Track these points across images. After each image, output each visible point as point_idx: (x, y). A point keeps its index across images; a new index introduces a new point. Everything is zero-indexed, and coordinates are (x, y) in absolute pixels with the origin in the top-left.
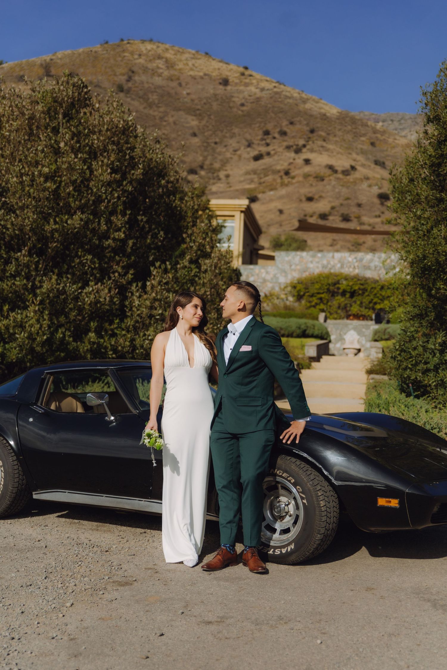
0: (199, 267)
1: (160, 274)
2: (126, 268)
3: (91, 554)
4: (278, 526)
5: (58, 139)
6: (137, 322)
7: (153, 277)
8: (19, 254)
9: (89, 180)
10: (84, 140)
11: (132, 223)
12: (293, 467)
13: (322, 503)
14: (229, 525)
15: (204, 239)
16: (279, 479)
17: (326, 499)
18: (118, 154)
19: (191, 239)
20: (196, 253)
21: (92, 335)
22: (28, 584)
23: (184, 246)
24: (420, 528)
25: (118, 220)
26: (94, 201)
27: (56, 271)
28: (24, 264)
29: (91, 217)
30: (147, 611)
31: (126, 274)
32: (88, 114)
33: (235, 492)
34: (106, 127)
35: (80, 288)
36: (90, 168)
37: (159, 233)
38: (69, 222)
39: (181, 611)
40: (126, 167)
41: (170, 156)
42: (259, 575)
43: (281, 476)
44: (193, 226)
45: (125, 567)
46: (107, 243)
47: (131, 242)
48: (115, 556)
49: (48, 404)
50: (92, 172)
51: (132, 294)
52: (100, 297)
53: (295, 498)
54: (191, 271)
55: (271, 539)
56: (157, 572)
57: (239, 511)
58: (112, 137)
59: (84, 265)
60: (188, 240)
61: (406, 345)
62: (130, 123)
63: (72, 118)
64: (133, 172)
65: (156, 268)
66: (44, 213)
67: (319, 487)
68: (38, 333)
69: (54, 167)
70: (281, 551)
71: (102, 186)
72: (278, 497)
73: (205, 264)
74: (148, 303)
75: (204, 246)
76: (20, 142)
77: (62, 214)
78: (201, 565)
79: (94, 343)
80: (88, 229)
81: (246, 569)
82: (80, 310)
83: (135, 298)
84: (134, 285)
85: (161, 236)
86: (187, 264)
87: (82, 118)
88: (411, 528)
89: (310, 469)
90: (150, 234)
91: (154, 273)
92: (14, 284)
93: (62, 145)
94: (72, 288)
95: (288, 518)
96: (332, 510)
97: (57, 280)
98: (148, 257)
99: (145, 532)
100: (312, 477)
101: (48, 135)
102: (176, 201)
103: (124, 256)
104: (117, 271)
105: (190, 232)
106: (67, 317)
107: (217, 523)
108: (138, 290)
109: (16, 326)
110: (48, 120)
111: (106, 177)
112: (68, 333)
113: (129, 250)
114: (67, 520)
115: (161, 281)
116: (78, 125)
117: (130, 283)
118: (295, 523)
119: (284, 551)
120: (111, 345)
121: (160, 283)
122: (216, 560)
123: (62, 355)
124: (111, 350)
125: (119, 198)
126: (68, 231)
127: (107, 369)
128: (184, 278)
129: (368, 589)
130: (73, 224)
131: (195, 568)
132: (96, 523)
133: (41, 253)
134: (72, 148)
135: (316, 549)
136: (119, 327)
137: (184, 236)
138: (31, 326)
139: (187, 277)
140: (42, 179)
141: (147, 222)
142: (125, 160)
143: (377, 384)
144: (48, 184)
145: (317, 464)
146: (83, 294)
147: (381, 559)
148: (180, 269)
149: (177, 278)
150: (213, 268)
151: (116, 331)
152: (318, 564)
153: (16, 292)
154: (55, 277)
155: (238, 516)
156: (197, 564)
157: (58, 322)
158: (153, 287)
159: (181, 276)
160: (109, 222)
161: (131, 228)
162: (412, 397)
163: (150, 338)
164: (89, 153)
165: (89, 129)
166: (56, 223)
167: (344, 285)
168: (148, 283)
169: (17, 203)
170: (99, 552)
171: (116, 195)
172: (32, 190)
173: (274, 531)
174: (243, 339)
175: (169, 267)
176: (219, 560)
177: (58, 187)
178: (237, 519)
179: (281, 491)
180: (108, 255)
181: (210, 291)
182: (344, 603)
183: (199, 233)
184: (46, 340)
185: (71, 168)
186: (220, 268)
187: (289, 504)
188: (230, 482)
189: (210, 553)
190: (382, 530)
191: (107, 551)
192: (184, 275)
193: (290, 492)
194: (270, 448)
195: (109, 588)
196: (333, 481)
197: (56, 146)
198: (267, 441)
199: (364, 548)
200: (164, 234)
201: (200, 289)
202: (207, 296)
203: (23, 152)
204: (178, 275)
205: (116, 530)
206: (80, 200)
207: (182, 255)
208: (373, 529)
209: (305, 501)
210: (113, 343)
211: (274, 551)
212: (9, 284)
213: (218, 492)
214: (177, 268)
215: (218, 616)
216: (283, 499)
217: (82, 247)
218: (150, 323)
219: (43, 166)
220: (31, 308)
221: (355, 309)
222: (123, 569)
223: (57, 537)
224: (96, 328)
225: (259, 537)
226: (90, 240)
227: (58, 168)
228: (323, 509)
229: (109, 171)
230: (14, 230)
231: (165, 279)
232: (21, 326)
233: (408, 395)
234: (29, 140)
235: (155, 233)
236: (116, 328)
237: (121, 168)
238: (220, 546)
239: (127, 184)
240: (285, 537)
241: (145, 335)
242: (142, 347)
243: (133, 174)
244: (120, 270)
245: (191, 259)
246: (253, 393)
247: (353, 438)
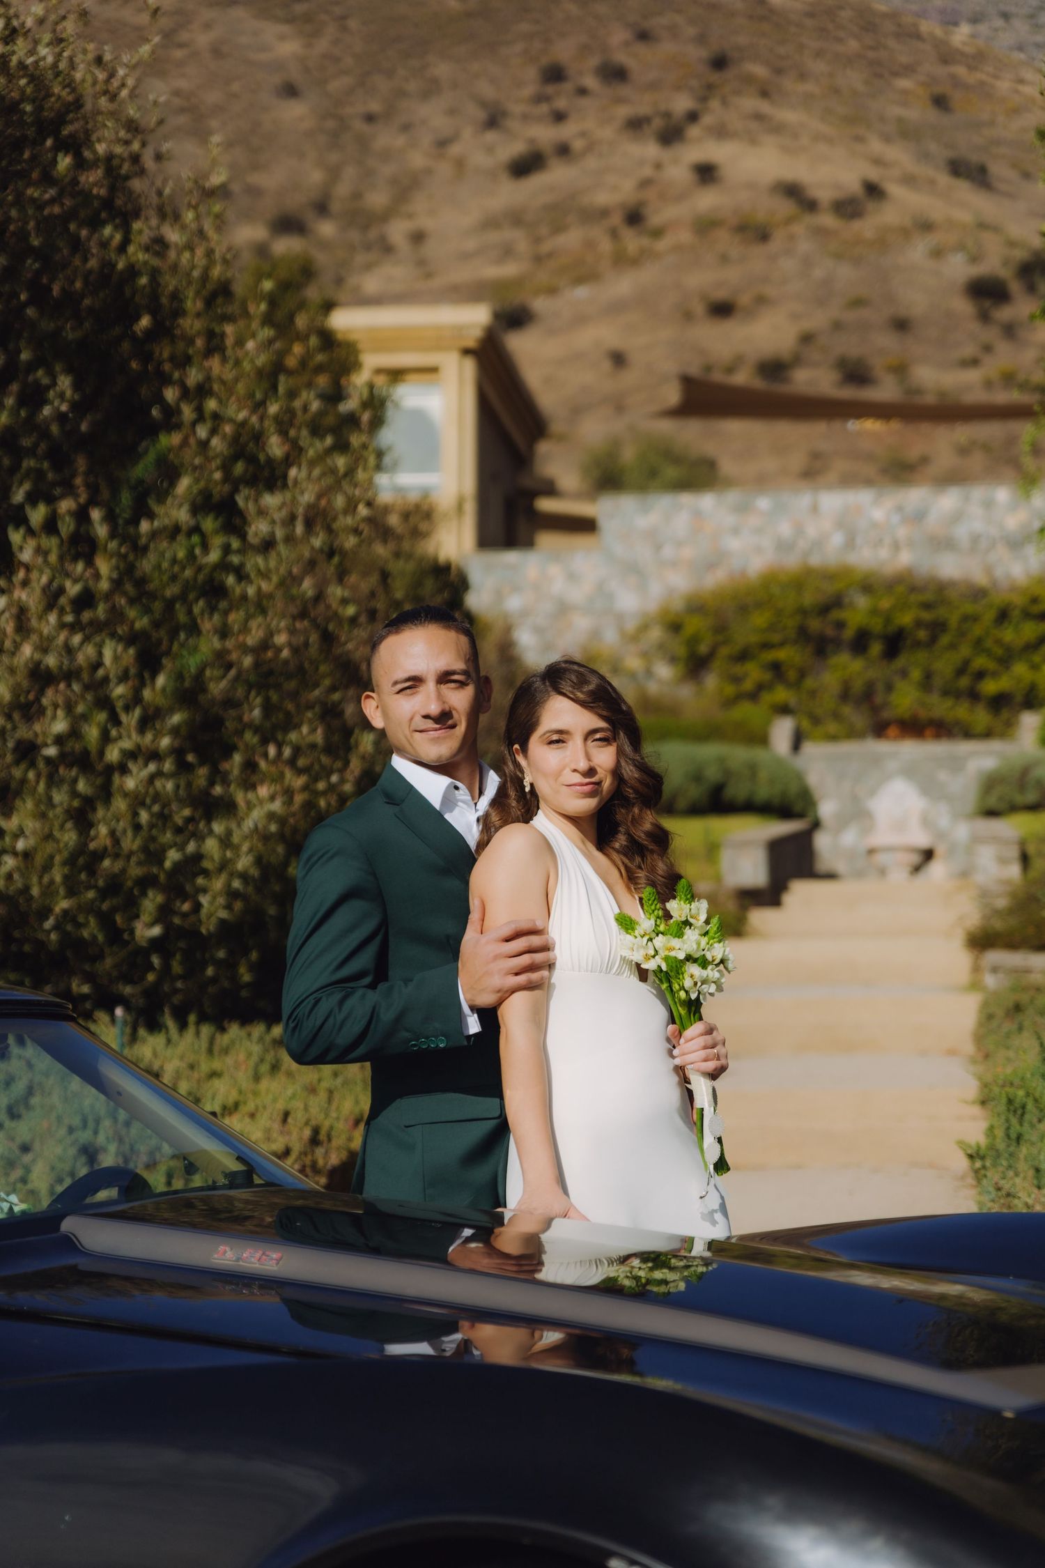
0: (233, 521)
1: (53, 558)
7: (21, 574)
15: (259, 406)
19: (199, 410)
20: (226, 467)
23: (175, 439)
37: (54, 384)
41: (99, 60)
44: (209, 352)
54: (205, 547)
60: (187, 412)
65: (31, 532)
73: (262, 512)
75: (258, 437)
85: (62, 396)
86: (183, 515)
90: (15, 387)
91: (26, 556)
98: (10, 493)
102: (131, 249)
105: (193, 377)
115: (61, 591)
121: (52, 597)
128: (174, 578)
137: (170, 394)
139: (188, 573)
148: (154, 535)
149: (141, 582)
150: (299, 529)
159: (158, 567)
163: (20, 845)
175: (101, 531)
181: (292, 631)
183: (236, 380)
186: (330, 530)
192: (174, 561)
200: (76, 386)
201: (246, 621)
202: (279, 650)
204: (146, 565)
207: (163, 478)
214: (138, 536)
218: (24, 781)
231: (75, 581)
235: (37, 382)
245: (202, 493)
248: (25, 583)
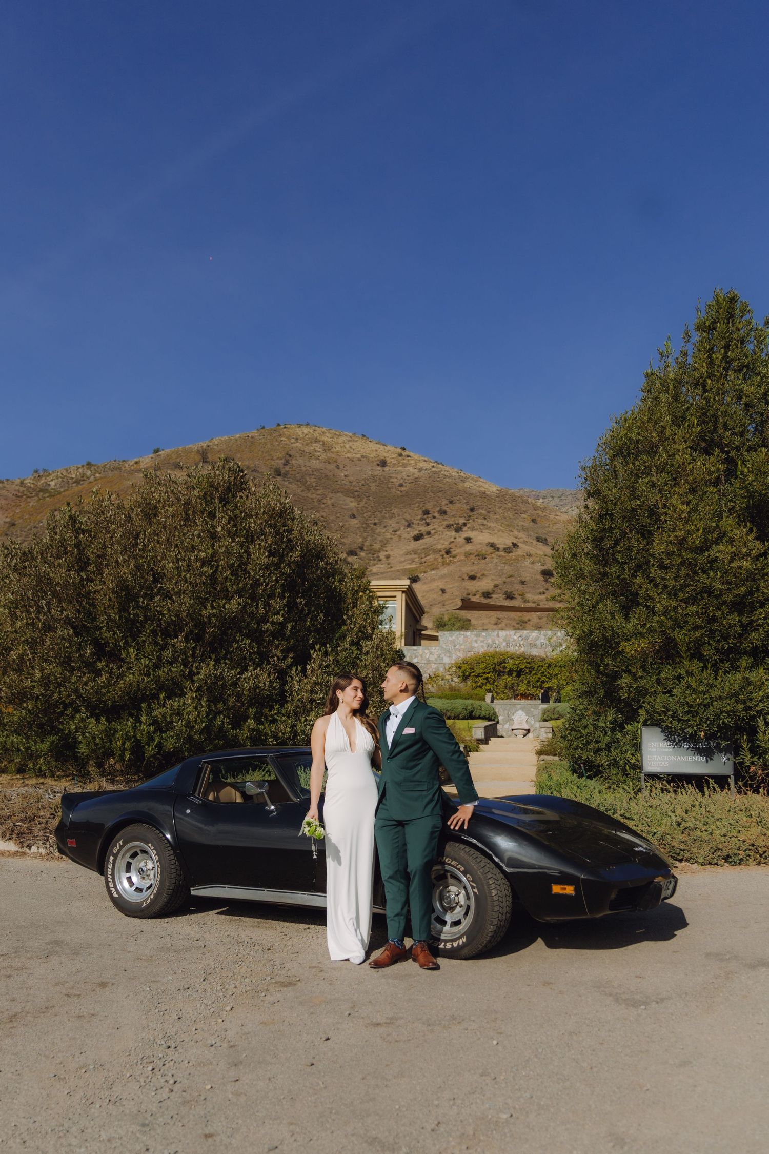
0: (360, 649)
1: (320, 657)
2: (286, 652)
3: (252, 953)
4: (448, 918)
5: (214, 523)
6: (298, 707)
7: (313, 660)
8: (176, 640)
9: (246, 564)
10: (241, 523)
11: (291, 606)
12: (462, 854)
13: (494, 892)
14: (396, 918)
15: (365, 620)
16: (447, 867)
17: (498, 887)
18: (275, 537)
19: (351, 621)
20: (357, 635)
21: (251, 722)
22: (186, 987)
23: (345, 628)
24: (598, 916)
25: (277, 604)
26: (251, 585)
27: (214, 656)
28: (181, 650)
29: (249, 601)
30: (312, 1014)
31: (285, 658)
32: (245, 498)
33: (402, 883)
34: (262, 510)
35: (239, 674)
36: (247, 552)
37: (319, 615)
38: (226, 607)
39: (348, 1013)
40: (284, 549)
41: (328, 538)
42: (430, 971)
43: (450, 865)
44: (353, 607)
45: (287, 965)
46: (265, 627)
47: (289, 626)
48: (277, 955)
49: (206, 794)
50: (249, 555)
51: (292, 678)
52: (259, 682)
53: (465, 888)
54: (352, 653)
55: (441, 932)
56: (321, 971)
57: (407, 902)
58: (269, 520)
59: (241, 649)
60: (349, 621)
61: (576, 724)
62: (287, 505)
63: (228, 502)
64: (291, 554)
65: (315, 651)
66: (202, 598)
67: (490, 875)
68: (196, 721)
69: (210, 552)
70: (452, 945)
71: (260, 570)
72: (448, 887)
73: (366, 646)
74: (308, 687)
75: (365, 627)
76: (176, 527)
77: (219, 599)
78: (368, 962)
79: (253, 730)
80: (246, 613)
81: (416, 965)
82: (239, 696)
83: (295, 682)
84: (294, 669)
85: (321, 619)
86: (347, 646)
87: (238, 501)
88: (589, 916)
89: (480, 856)
90: (310, 616)
91: (314, 656)
92: (170, 670)
93: (219, 529)
94: (230, 674)
95: (458, 909)
96: (504, 899)
97: (214, 666)
98: (308, 640)
99: (309, 928)
100: (482, 864)
101: (205, 520)
102: (336, 583)
103: (283, 639)
104: (276, 655)
105: (350, 613)
106: (225, 704)
107: (384, 916)
108: (298, 675)
109: (173, 714)
110: (204, 505)
111: (264, 560)
112: (227, 720)
113: (288, 633)
114: (227, 917)
115: (321, 664)
116: (234, 509)
117: (289, 667)
118: (466, 914)
119: (455, 944)
120: (271, 732)
121: (320, 666)
122: (384, 956)
123: (221, 742)
124: (271, 737)
125: (277, 581)
126: (226, 615)
127: (267, 757)
128: (345, 661)
129: (546, 984)
130: (231, 609)
131: (362, 965)
132: (257, 920)
133: (198, 638)
134: (229, 532)
135: (489, 941)
136: (279, 713)
137: (345, 617)
138: (189, 713)
139: (348, 660)
140: (198, 564)
141: (306, 605)
142: (283, 543)
143: (548, 765)
144: (205, 569)
145: (487, 851)
146: (242, 680)
147: (558, 950)
148: (341, 651)
149: (337, 661)
150: (375, 650)
151: (276, 717)
152: (492, 957)
153: (172, 679)
154: (212, 663)
155: (406, 907)
156: (364, 961)
157: (217, 709)
158: (313, 670)
159: (342, 658)
160: (267, 605)
161: (290, 611)
162: (584, 778)
164: (246, 537)
165: (246, 513)
166: (213, 607)
167: (510, 664)
168: (308, 667)
169: (173, 589)
170: (260, 951)
171: (274, 578)
172: (188, 576)
173: (444, 923)
174: (407, 721)
175: (329, 650)
176: (388, 956)
177: (215, 572)
178: (405, 911)
179: (451, 880)
180: (267, 639)
181: (372, 673)
182: (520, 999)
183: (360, 614)
184: (204, 727)
185: (228, 553)
186: (382, 650)
187: (459, 894)
188: (396, 872)
189: (378, 949)
190: (558, 920)
191: (269, 950)
192: (345, 657)
193: (460, 881)
194: (437, 834)
195: (271, 989)
196: (505, 867)
197: (212, 531)
198: (435, 827)
199: (539, 939)
200: (324, 616)
201: (361, 671)
203: (179, 538)
204: (339, 657)
205: (278, 927)
206: (238, 584)
207: (343, 637)
208: (548, 918)
209: (476, 890)
210: (273, 730)
211: (445, 945)
212: (166, 670)
213: (385, 883)
214: (338, 650)
215: (387, 1018)
216: (453, 889)
217: (240, 632)
218: (311, 708)
219: (200, 551)
220: (189, 695)
221: (522, 688)
222: (286, 969)
223: (216, 935)
224: (255, 715)
225: (429, 931)
226: (249, 624)
227: (215, 553)
228: (495, 898)
229: (266, 554)
230: (171, 616)
231: (326, 662)
232: (179, 713)
233: (580, 776)
234: (185, 525)
235: (315, 615)
236: (275, 714)
237: (279, 551)
238: (387, 940)
239: (284, 567)
240: (456, 929)
241: (306, 720)
242: (303, 732)
243: (291, 556)
244: (279, 654)
245: (352, 641)
246: (417, 777)
247: (524, 822)
248: (314, 662)
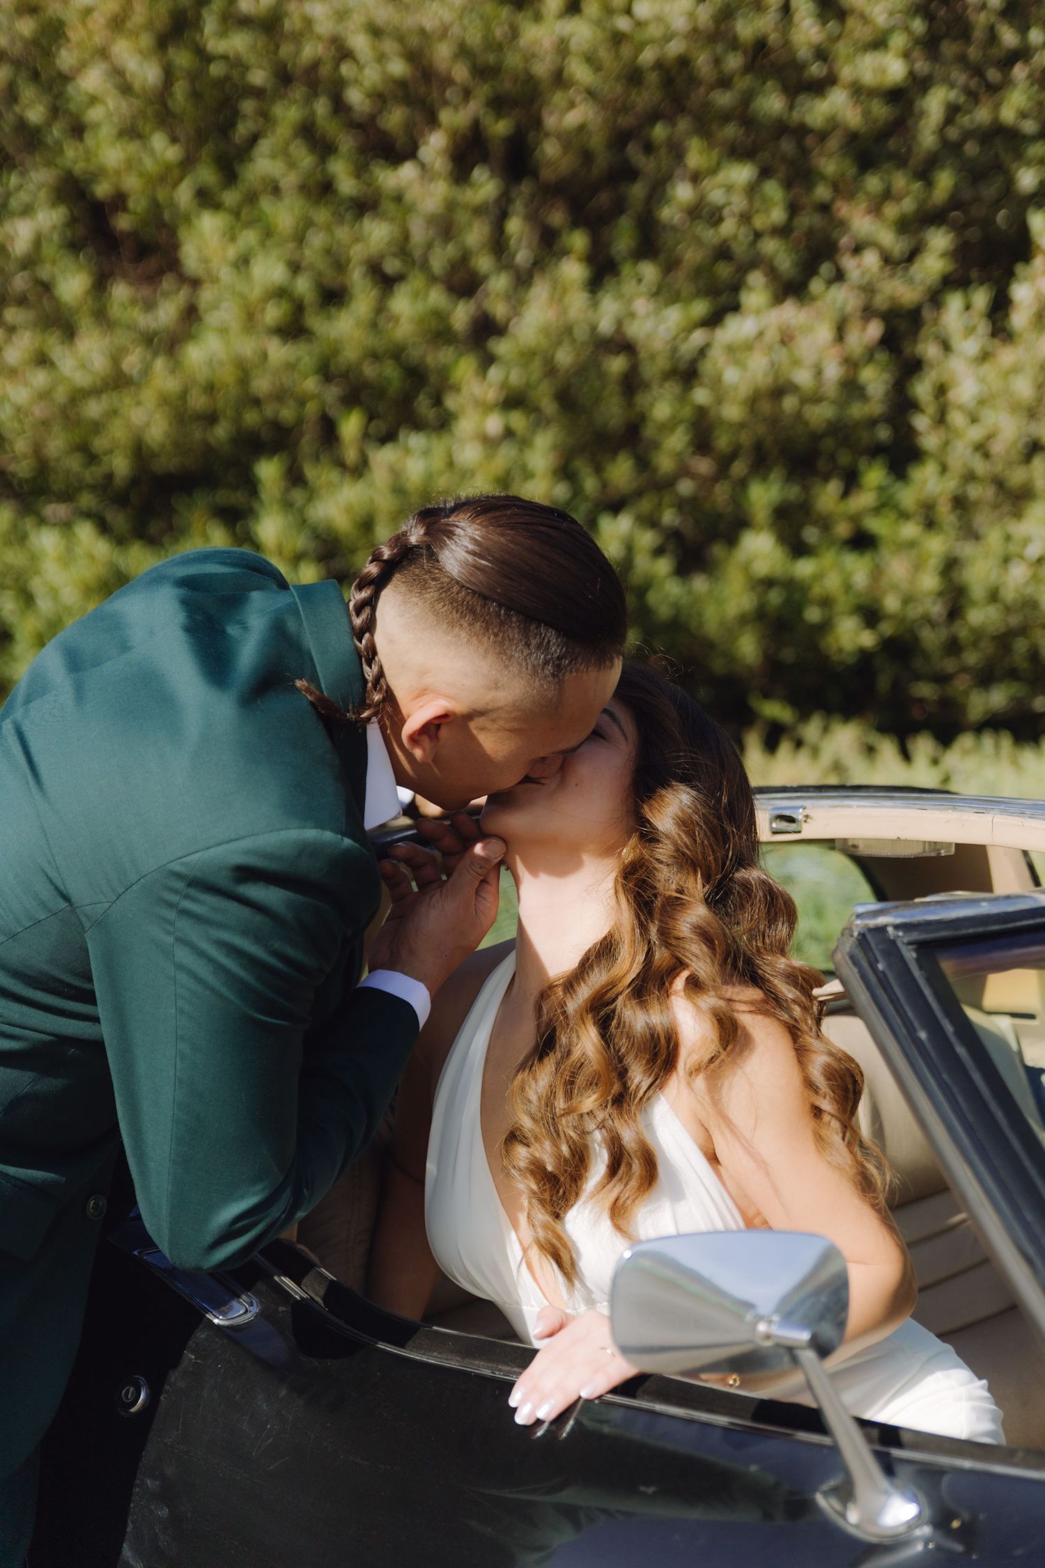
2: (917, 227)
6: (970, 477)
8: (409, 170)
21: (757, 544)
31: (912, 255)
35: (700, 324)
46: (824, 109)
47: (935, 103)
51: (946, 347)
59: (715, 217)
74: (1021, 386)
79: (768, 583)
80: (733, 40)
82: (705, 426)
83: (959, 364)
84: (955, 302)
94: (661, 328)
103: (903, 170)
104: (870, 243)
106: (643, 464)
108: (970, 331)
112: (647, 539)
113: (927, 137)
117: (936, 298)
120: (850, 591)
124: (852, 612)
126: (638, 52)
130: (662, 20)
133: (512, 161)
136: (885, 504)
146: (716, 352)
151: (871, 523)
153: (397, 353)
161: (930, 44)
168: (1021, 292)
180: (829, 167)
210: (859, 580)
217: (707, 132)
224: (776, 513)
236: (878, 509)
241: (1008, 538)
244: (887, 237)
